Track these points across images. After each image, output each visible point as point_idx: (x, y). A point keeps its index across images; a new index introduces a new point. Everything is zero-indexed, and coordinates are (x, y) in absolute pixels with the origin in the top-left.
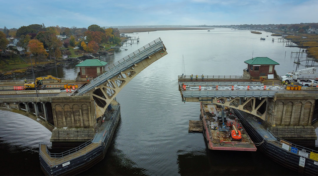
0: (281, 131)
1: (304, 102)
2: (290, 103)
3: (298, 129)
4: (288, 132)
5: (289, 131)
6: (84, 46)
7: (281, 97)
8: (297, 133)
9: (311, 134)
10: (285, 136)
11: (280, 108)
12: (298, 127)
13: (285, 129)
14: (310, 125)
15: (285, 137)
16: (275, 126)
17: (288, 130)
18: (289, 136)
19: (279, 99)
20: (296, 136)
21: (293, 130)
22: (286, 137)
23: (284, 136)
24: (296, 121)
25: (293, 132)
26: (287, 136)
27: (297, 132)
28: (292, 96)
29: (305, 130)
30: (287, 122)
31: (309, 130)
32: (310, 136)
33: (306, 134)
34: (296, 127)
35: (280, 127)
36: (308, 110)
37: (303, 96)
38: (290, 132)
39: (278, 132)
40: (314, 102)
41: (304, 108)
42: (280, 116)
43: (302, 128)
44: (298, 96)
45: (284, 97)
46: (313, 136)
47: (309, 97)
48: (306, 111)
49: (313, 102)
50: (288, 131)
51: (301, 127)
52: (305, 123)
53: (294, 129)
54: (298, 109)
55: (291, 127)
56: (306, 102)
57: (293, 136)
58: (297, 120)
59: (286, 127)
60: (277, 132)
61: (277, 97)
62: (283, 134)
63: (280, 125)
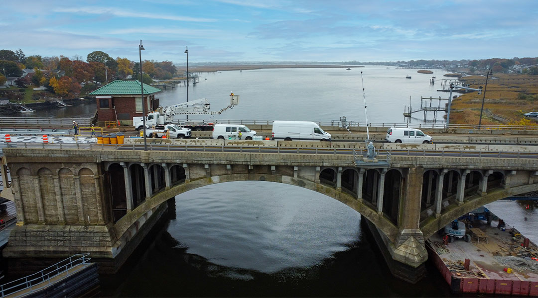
0: (33, 236)
1: (75, 168)
2: (47, 172)
3: (72, 232)
4: (49, 240)
5: (53, 238)
6: (55, 85)
7: (16, 156)
8: (70, 243)
9: (100, 246)
10: (42, 250)
11: (27, 183)
12: (73, 228)
13: (43, 232)
14: (102, 222)
15: (40, 251)
16: (21, 224)
17: (51, 233)
18: (51, 249)
19: (13, 160)
20: (67, 249)
21: (62, 236)
22: (44, 252)
23: (38, 249)
24: (73, 214)
25: (61, 241)
26: (46, 249)
27: (69, 240)
28: (42, 155)
29: (88, 235)
30: (51, 216)
31: (96, 234)
32: (97, 250)
33: (90, 245)
34: (68, 228)
35: (34, 228)
36: (91, 189)
37: (67, 156)
38: (55, 240)
39: (28, 238)
40: (96, 170)
41: (81, 184)
42: (32, 202)
43: (82, 230)
44: (55, 155)
45: (23, 156)
46: (102, 249)
47: (80, 156)
48: (87, 190)
49: (94, 169)
50: (49, 238)
51: (81, 228)
52: (92, 218)
53: (64, 232)
54: (69, 187)
55: (59, 228)
56: (78, 170)
57: (60, 249)
58: (73, 212)
59: (48, 228)
60: (24, 238)
61: (7, 157)
62: (39, 244)
63: (36, 223)
